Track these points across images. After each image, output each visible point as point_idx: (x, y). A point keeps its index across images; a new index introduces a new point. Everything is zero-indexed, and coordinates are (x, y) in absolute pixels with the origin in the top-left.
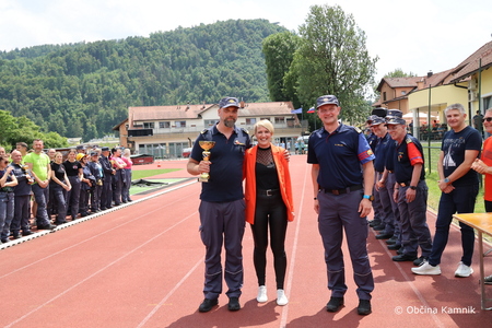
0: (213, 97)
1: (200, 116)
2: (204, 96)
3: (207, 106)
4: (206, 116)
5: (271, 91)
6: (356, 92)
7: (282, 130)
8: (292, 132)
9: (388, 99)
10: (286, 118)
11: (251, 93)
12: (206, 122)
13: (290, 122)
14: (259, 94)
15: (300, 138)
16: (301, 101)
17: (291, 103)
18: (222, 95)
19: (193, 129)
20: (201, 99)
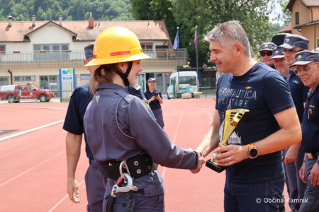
0: (49, 11)
1: (27, 38)
2: (36, 9)
3: (38, 24)
4: (37, 39)
5: (134, 5)
6: (258, 9)
7: (148, 63)
8: (164, 66)
9: (301, 23)
10: (155, 44)
11: (107, 6)
12: (36, 47)
13: (161, 51)
14: (119, 9)
15: (175, 75)
16: (177, 20)
17: (162, 22)
18: (64, 8)
19: (16, 58)
20: (32, 14)
